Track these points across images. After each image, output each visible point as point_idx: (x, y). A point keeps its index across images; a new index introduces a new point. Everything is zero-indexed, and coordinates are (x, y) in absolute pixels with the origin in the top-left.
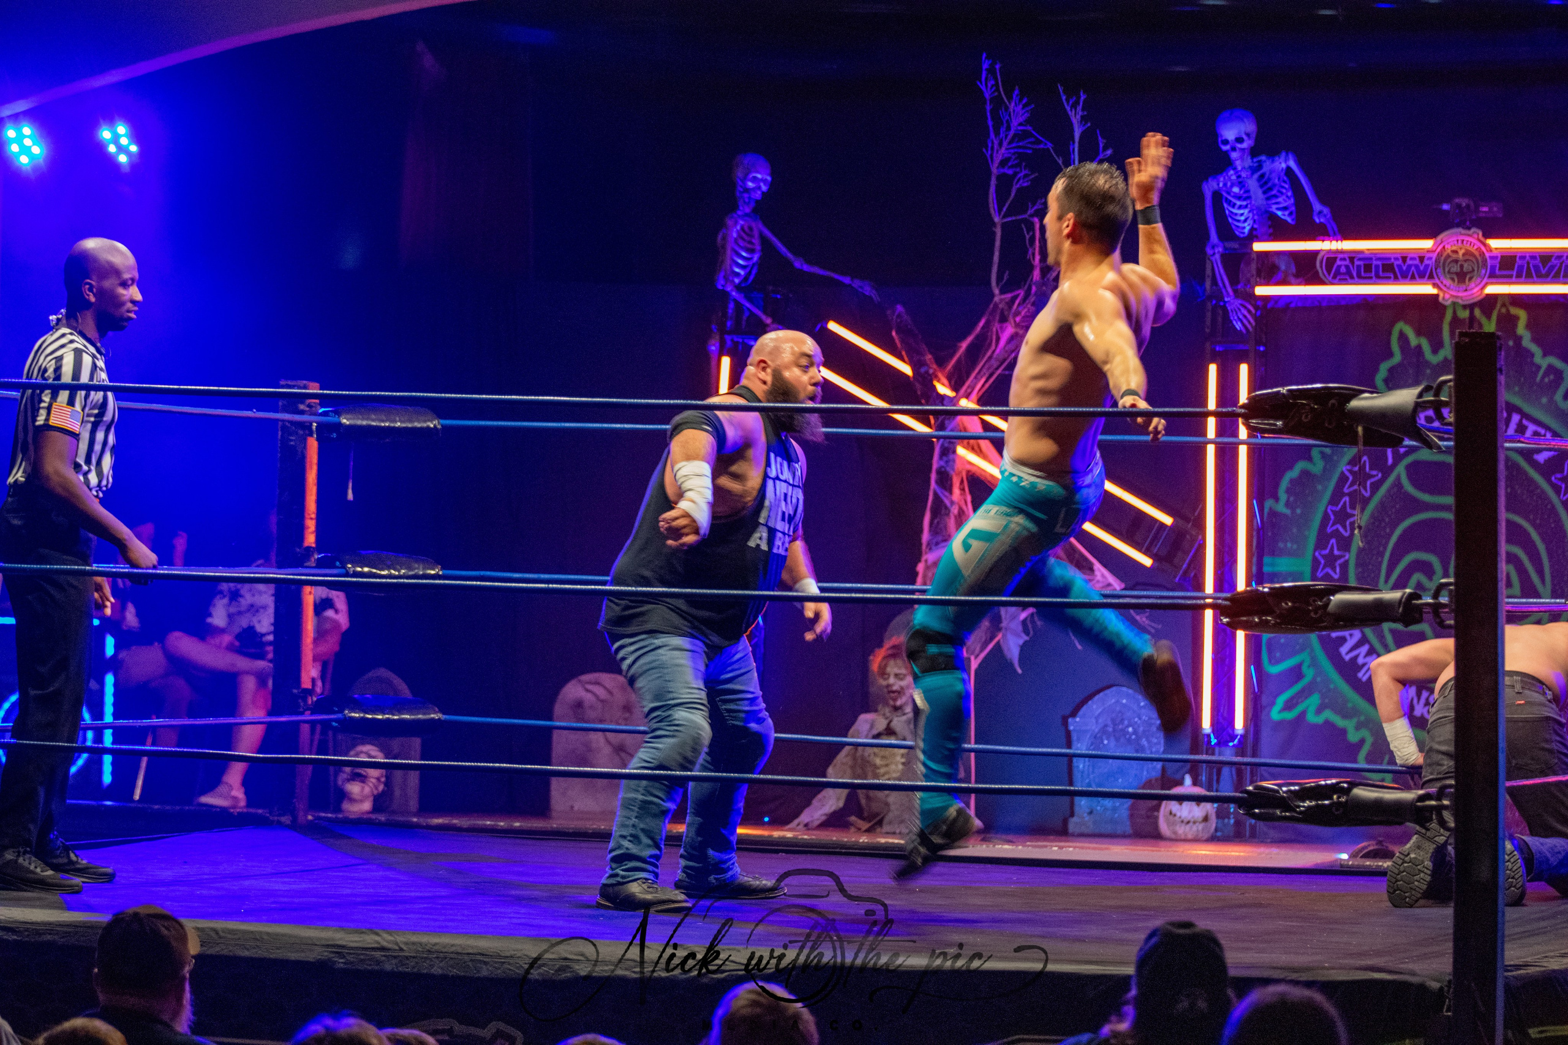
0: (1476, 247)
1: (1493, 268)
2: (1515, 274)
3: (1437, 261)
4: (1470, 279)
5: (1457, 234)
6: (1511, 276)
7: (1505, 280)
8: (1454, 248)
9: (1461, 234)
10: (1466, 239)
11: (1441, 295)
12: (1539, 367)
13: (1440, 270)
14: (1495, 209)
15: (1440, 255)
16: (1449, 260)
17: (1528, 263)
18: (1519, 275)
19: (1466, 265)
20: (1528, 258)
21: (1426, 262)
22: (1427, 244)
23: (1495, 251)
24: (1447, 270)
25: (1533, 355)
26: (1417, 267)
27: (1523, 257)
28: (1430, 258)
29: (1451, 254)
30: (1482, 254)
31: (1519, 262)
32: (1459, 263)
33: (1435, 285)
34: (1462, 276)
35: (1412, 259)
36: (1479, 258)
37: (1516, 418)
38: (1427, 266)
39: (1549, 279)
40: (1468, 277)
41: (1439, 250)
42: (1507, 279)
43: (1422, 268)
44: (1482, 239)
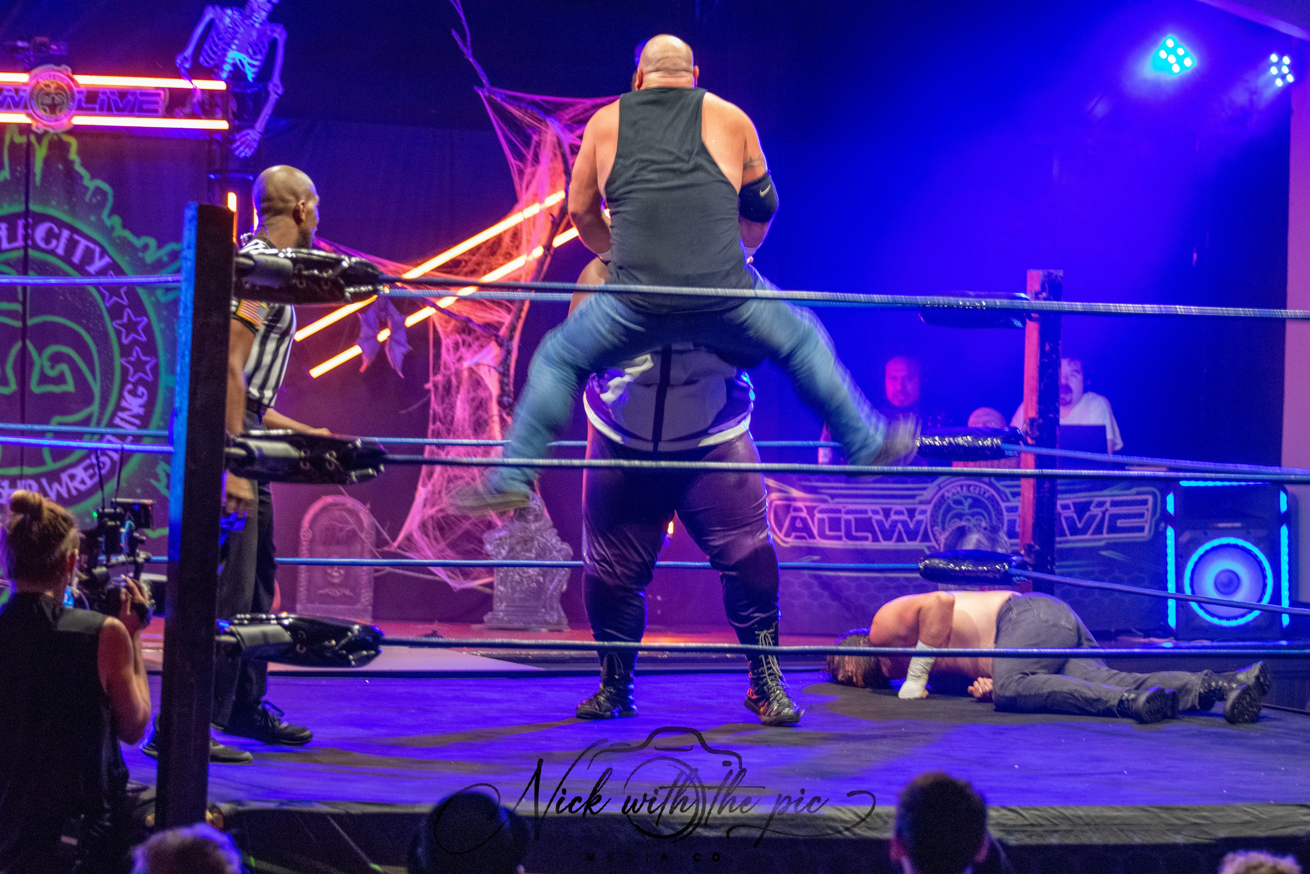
0: (65, 82)
1: (80, 100)
2: (97, 107)
3: (31, 94)
4: (61, 110)
5: (48, 70)
6: (93, 109)
7: (90, 112)
8: (47, 82)
9: (54, 70)
10: (57, 74)
11: (34, 124)
12: (87, 189)
13: (34, 102)
14: (62, 47)
15: (34, 88)
16: (42, 93)
17: (109, 98)
18: (101, 109)
19: (56, 97)
20: (109, 94)
21: (22, 94)
22: (22, 78)
23: (81, 86)
24: (40, 101)
25: (81, 177)
26: (12, 98)
27: (104, 93)
28: (25, 91)
29: (44, 88)
30: (70, 88)
31: (102, 97)
32: (51, 96)
33: (29, 115)
34: (53, 108)
35: (9, 90)
36: (68, 92)
37: (66, 233)
38: (21, 98)
39: (126, 113)
40: (58, 108)
41: (34, 82)
42: (90, 111)
43: (17, 99)
44: (70, 74)
